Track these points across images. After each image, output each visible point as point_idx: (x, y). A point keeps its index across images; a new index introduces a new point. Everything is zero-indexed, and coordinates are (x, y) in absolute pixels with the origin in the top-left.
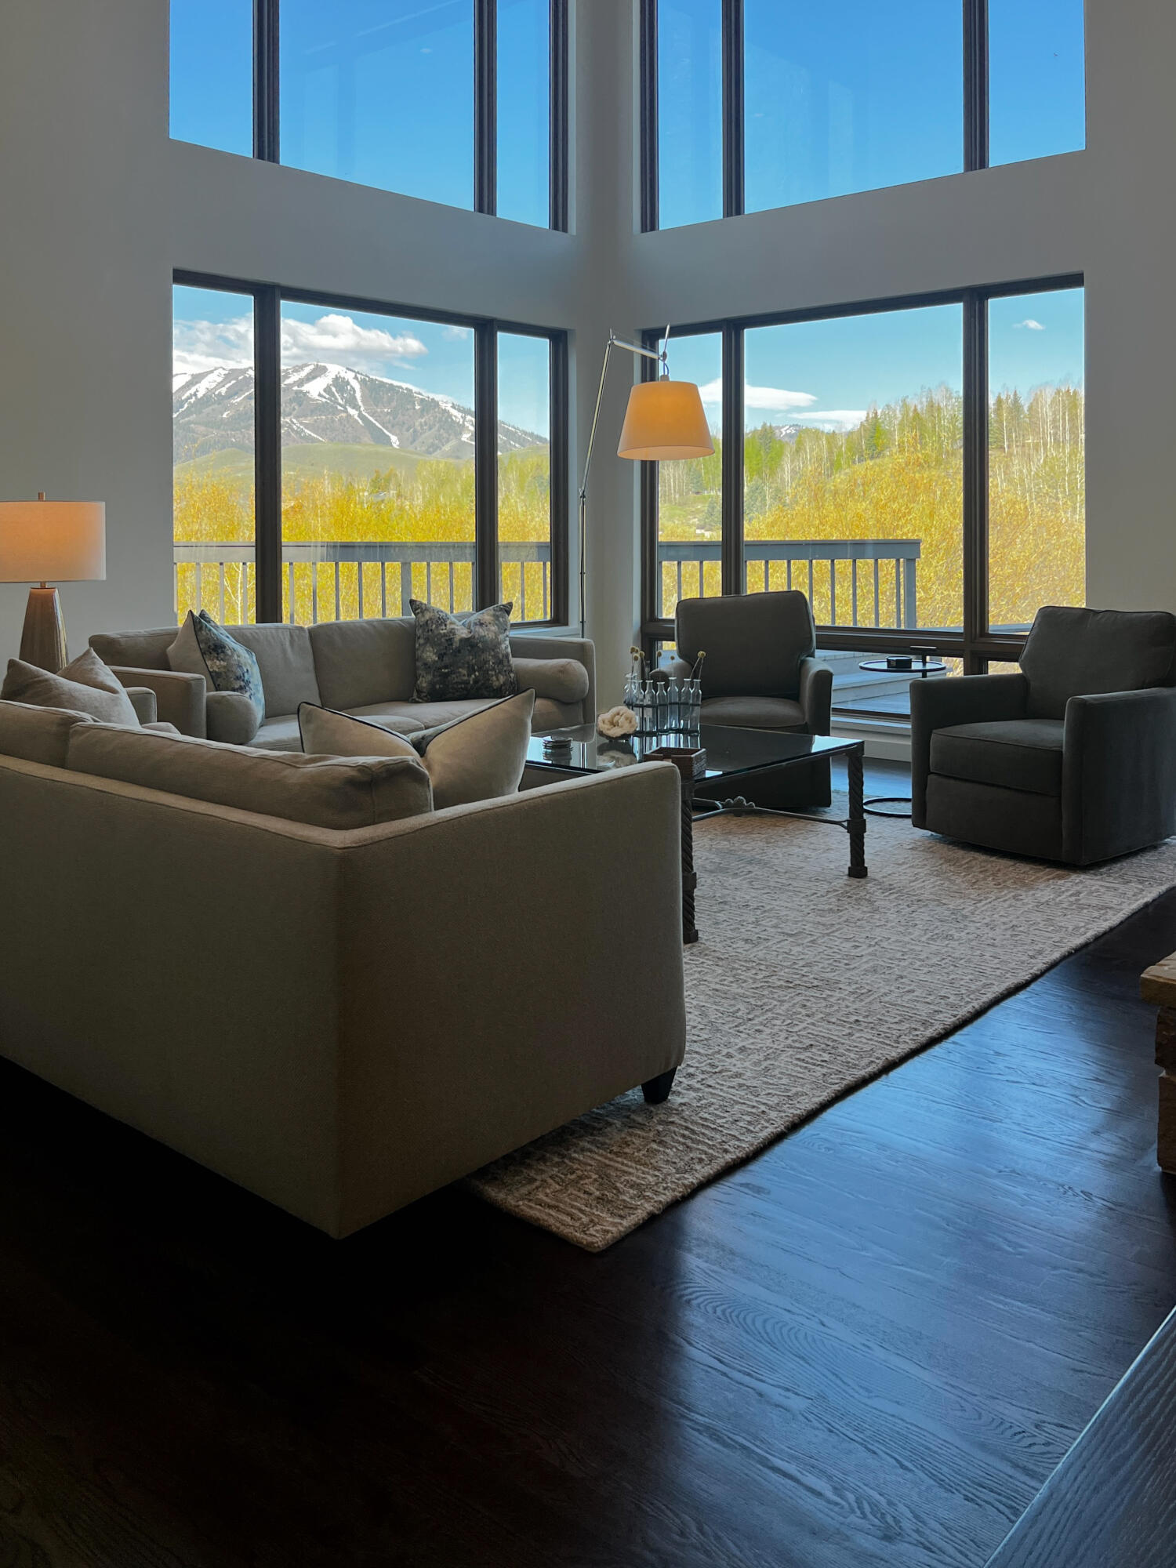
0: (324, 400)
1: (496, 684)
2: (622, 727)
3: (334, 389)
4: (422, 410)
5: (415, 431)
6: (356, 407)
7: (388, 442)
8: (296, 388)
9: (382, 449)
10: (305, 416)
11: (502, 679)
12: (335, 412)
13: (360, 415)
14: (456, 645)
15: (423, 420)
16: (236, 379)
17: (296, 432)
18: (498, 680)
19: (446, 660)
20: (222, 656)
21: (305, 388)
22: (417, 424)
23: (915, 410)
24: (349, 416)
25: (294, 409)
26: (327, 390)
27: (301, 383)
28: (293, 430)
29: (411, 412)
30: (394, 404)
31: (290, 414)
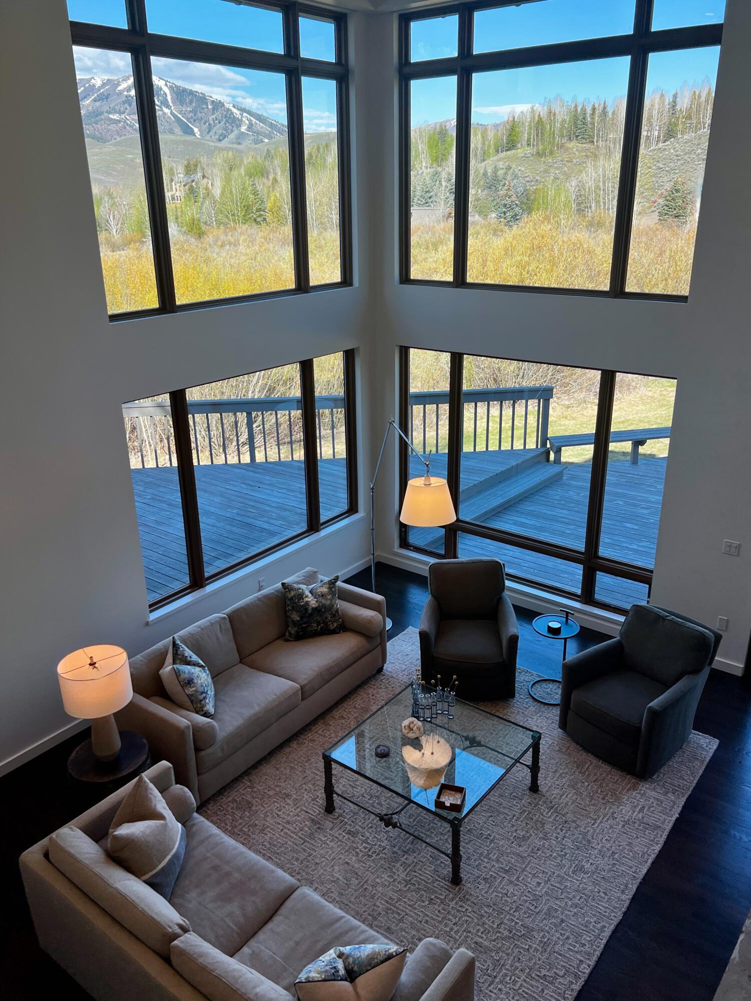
4: (214, 109)
5: (210, 124)
6: (168, 107)
7: (192, 133)
8: (125, 93)
9: (189, 138)
13: (172, 113)
14: (310, 611)
15: (214, 116)
16: (84, 86)
17: (131, 126)
19: (305, 620)
22: (210, 119)
24: (165, 115)
25: (126, 109)
27: (129, 89)
28: (127, 125)
29: (206, 110)
30: (194, 105)
31: (124, 113)
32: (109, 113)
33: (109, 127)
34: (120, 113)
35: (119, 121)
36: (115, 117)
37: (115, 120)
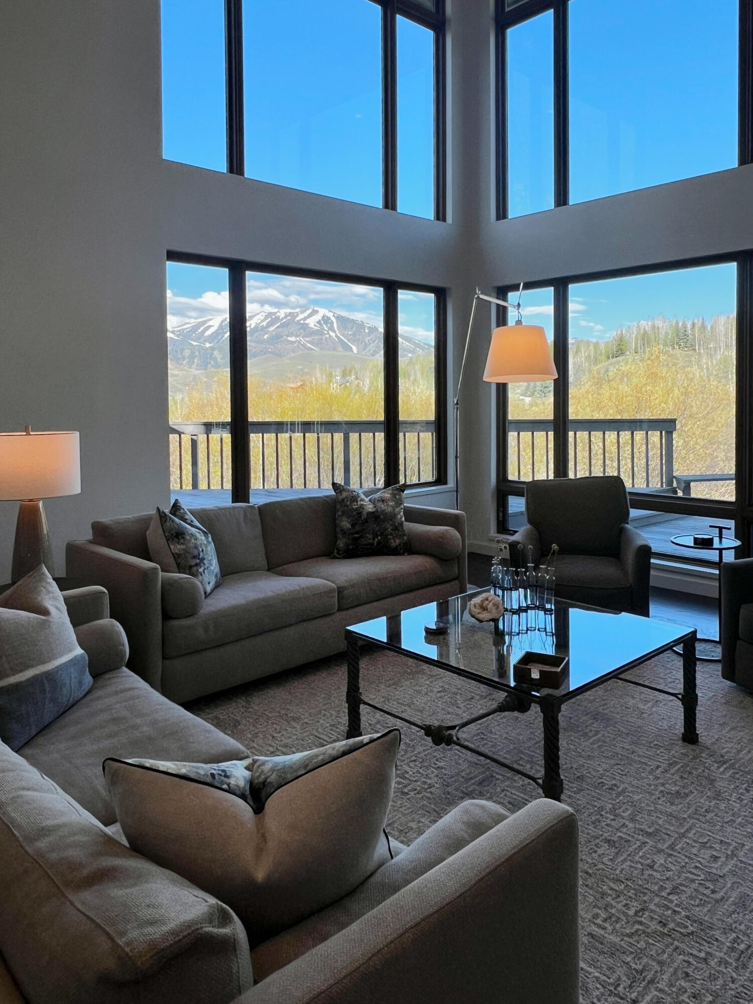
0: (317, 328)
1: (394, 545)
2: (490, 612)
3: (322, 322)
4: (369, 333)
5: (365, 344)
6: (334, 331)
7: (351, 350)
8: (302, 322)
9: (348, 353)
10: (307, 336)
11: (398, 541)
12: (323, 334)
13: (337, 336)
14: (364, 516)
15: (369, 338)
16: (271, 317)
17: (303, 345)
18: (395, 542)
19: (357, 528)
20: (182, 541)
21: (306, 322)
22: (366, 340)
23: (644, 329)
24: (330, 336)
25: (301, 333)
26: (319, 322)
27: (305, 319)
28: (301, 344)
29: (363, 333)
30: (354, 329)
31: (299, 336)
32: (287, 336)
33: (286, 346)
34: (296, 336)
35: (295, 342)
36: (293, 339)
37: (292, 341)
